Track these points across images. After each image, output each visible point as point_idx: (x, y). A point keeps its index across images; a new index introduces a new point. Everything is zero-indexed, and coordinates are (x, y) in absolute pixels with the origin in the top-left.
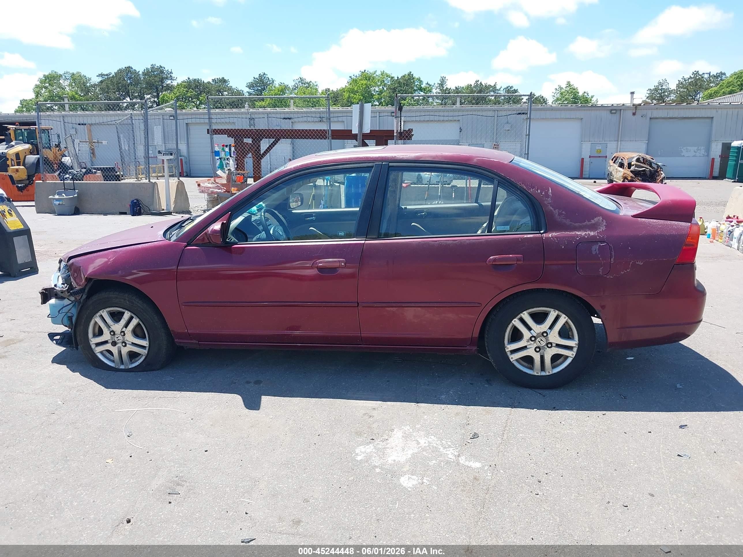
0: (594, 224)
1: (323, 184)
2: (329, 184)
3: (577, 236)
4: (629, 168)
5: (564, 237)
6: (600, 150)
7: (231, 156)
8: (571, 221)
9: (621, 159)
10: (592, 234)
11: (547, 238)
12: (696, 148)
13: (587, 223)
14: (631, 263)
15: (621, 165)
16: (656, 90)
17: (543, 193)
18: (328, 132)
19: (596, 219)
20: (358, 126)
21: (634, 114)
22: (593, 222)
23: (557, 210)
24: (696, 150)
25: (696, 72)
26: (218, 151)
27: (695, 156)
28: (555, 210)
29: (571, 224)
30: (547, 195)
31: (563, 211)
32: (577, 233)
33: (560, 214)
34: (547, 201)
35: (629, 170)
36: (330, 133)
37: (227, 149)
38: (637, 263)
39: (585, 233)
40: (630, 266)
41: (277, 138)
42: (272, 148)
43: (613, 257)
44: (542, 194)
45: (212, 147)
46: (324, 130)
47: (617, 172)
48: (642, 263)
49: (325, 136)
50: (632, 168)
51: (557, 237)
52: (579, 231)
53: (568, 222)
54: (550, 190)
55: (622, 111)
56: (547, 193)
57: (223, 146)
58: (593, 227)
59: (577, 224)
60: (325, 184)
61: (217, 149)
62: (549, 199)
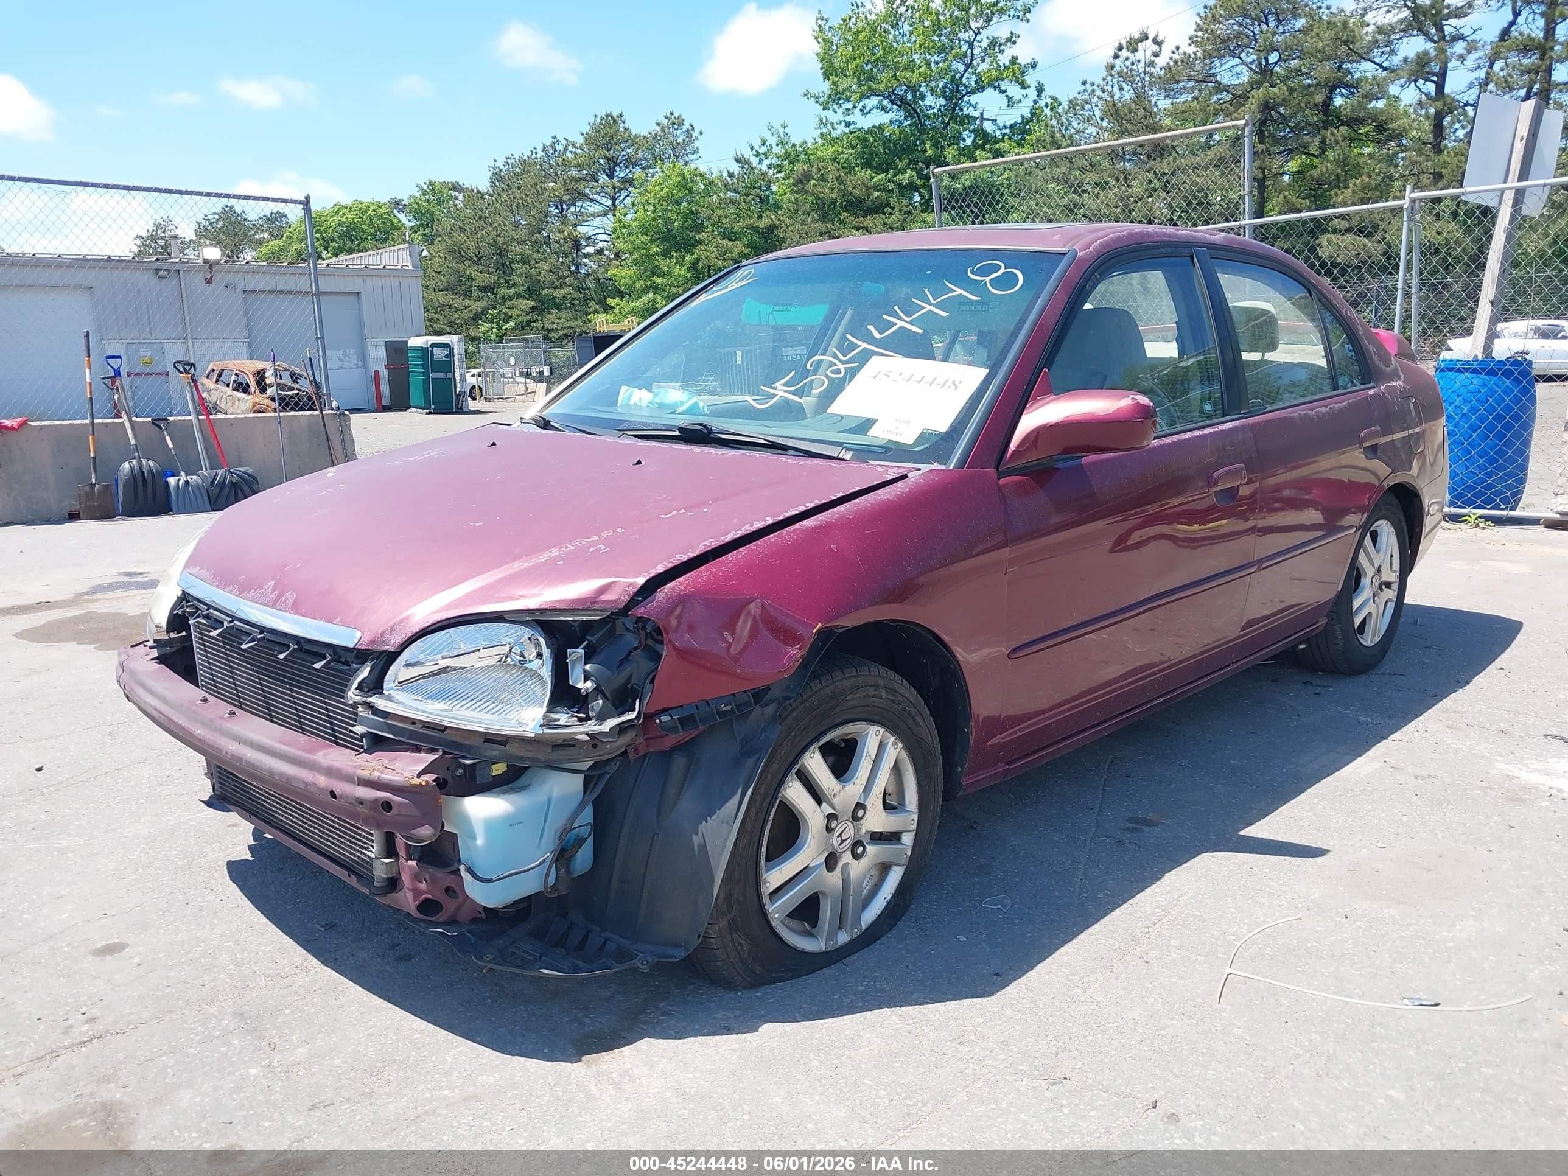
3: (1397, 388)
4: (263, 390)
5: (1391, 392)
6: (150, 359)
9: (236, 374)
12: (341, 352)
15: (244, 388)
16: (153, 238)
21: (209, 282)
24: (342, 357)
25: (228, 208)
27: (341, 368)
28: (1369, 346)
29: (1385, 370)
31: (1374, 347)
33: (1374, 352)
35: (264, 396)
47: (233, 403)
50: (270, 391)
51: (1387, 392)
53: (1382, 366)
55: (182, 273)
58: (1397, 374)
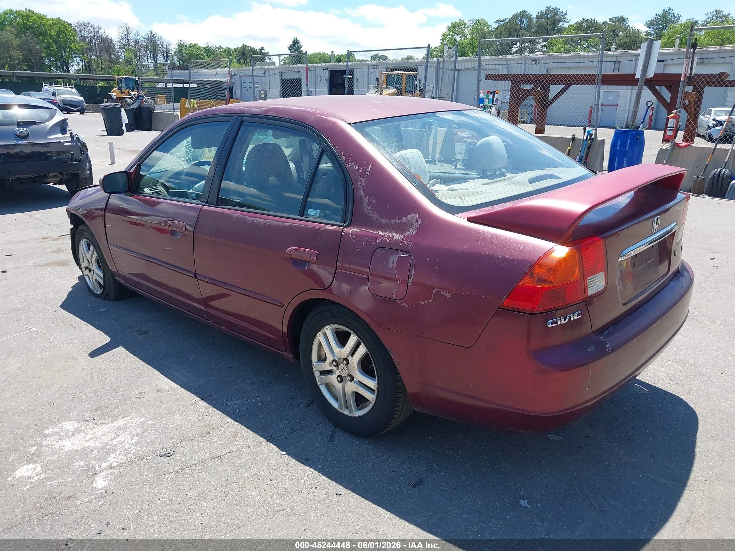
0: (404, 224)
1: (582, 138)
2: (589, 138)
3: (379, 237)
5: (363, 236)
7: (493, 104)
8: (378, 215)
10: (397, 237)
11: (347, 234)
13: (397, 221)
14: (434, 291)
17: (360, 171)
18: (598, 76)
19: (409, 217)
20: (642, 69)
22: (404, 220)
23: (368, 196)
26: (483, 98)
28: (365, 196)
29: (377, 219)
30: (363, 175)
31: (374, 199)
32: (381, 233)
33: (370, 203)
34: (361, 183)
36: (600, 78)
37: (491, 97)
38: (442, 293)
39: (390, 234)
40: (433, 295)
41: (567, 84)
42: (561, 95)
43: (412, 277)
44: (358, 171)
45: (479, 94)
46: (593, 75)
48: (449, 295)
49: (593, 81)
51: (356, 235)
52: (384, 230)
53: (375, 216)
54: (370, 167)
56: (364, 170)
57: (488, 92)
58: (401, 228)
59: (384, 221)
60: (585, 138)
61: (482, 96)
62: (364, 180)
